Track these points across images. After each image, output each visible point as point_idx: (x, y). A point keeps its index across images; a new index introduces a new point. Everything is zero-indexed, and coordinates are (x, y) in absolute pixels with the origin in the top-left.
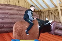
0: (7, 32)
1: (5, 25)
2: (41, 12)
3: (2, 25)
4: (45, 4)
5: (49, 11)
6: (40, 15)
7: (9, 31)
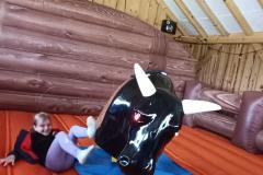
0: (55, 109)
1: (51, 83)
2: (210, 46)
3: (39, 80)
4: (230, 15)
5: (244, 44)
6: (203, 60)
7: (61, 109)
